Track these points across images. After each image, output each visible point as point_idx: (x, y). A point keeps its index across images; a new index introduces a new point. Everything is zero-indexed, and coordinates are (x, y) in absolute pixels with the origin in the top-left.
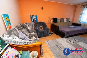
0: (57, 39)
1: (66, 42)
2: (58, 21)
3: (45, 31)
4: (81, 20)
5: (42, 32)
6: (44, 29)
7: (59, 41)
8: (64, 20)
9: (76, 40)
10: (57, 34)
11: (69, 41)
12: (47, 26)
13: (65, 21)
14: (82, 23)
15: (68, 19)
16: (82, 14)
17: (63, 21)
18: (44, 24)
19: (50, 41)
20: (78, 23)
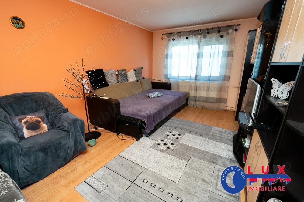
0: (123, 154)
1: (154, 151)
2: (108, 80)
3: (64, 134)
4: (169, 73)
5: (44, 149)
6: (52, 126)
7: (132, 158)
8: (129, 73)
9: (174, 133)
10: (118, 132)
11: (161, 143)
12: (66, 111)
13: (132, 77)
14: (171, 80)
15: (138, 72)
16: (167, 56)
17: (127, 77)
18: (49, 104)
19: (100, 173)
20: (164, 81)
